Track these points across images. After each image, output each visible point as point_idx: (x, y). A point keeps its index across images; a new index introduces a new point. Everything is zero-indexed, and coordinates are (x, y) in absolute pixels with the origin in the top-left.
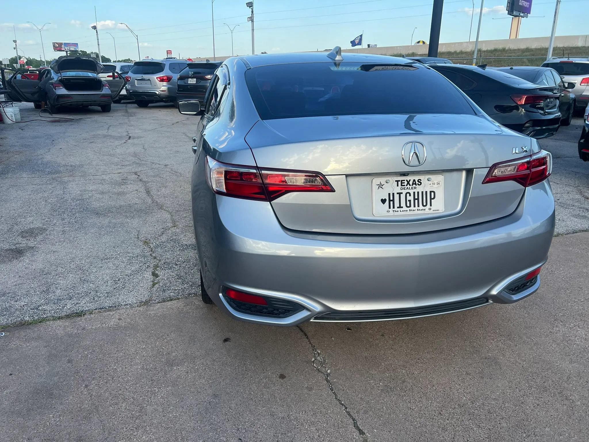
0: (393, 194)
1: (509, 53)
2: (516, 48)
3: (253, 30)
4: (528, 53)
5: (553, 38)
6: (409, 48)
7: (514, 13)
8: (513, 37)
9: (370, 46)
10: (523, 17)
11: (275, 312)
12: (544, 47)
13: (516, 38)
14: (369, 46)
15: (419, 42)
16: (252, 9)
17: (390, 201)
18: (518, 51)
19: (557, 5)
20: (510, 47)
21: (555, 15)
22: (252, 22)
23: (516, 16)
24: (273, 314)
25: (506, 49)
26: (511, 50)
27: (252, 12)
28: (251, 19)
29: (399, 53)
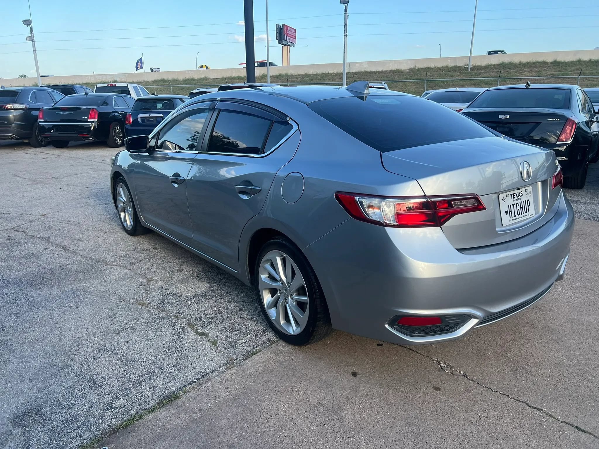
0: (510, 205)
1: (292, 78)
2: (296, 74)
3: (35, 51)
4: (307, 78)
5: (346, 64)
6: (201, 72)
7: (283, 42)
8: (285, 64)
9: (153, 69)
10: (291, 46)
11: (447, 328)
12: (319, 73)
13: (288, 65)
14: (151, 69)
15: (202, 67)
16: (31, 27)
17: (510, 211)
18: (299, 76)
19: (345, 38)
20: (292, 73)
21: (344, 47)
22: (32, 41)
23: (285, 45)
24: (444, 331)
25: (289, 74)
26: (292, 75)
27: (31, 31)
28: (31, 38)
29: (191, 77)
